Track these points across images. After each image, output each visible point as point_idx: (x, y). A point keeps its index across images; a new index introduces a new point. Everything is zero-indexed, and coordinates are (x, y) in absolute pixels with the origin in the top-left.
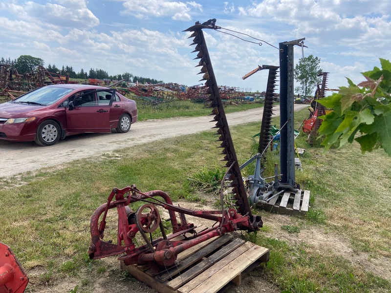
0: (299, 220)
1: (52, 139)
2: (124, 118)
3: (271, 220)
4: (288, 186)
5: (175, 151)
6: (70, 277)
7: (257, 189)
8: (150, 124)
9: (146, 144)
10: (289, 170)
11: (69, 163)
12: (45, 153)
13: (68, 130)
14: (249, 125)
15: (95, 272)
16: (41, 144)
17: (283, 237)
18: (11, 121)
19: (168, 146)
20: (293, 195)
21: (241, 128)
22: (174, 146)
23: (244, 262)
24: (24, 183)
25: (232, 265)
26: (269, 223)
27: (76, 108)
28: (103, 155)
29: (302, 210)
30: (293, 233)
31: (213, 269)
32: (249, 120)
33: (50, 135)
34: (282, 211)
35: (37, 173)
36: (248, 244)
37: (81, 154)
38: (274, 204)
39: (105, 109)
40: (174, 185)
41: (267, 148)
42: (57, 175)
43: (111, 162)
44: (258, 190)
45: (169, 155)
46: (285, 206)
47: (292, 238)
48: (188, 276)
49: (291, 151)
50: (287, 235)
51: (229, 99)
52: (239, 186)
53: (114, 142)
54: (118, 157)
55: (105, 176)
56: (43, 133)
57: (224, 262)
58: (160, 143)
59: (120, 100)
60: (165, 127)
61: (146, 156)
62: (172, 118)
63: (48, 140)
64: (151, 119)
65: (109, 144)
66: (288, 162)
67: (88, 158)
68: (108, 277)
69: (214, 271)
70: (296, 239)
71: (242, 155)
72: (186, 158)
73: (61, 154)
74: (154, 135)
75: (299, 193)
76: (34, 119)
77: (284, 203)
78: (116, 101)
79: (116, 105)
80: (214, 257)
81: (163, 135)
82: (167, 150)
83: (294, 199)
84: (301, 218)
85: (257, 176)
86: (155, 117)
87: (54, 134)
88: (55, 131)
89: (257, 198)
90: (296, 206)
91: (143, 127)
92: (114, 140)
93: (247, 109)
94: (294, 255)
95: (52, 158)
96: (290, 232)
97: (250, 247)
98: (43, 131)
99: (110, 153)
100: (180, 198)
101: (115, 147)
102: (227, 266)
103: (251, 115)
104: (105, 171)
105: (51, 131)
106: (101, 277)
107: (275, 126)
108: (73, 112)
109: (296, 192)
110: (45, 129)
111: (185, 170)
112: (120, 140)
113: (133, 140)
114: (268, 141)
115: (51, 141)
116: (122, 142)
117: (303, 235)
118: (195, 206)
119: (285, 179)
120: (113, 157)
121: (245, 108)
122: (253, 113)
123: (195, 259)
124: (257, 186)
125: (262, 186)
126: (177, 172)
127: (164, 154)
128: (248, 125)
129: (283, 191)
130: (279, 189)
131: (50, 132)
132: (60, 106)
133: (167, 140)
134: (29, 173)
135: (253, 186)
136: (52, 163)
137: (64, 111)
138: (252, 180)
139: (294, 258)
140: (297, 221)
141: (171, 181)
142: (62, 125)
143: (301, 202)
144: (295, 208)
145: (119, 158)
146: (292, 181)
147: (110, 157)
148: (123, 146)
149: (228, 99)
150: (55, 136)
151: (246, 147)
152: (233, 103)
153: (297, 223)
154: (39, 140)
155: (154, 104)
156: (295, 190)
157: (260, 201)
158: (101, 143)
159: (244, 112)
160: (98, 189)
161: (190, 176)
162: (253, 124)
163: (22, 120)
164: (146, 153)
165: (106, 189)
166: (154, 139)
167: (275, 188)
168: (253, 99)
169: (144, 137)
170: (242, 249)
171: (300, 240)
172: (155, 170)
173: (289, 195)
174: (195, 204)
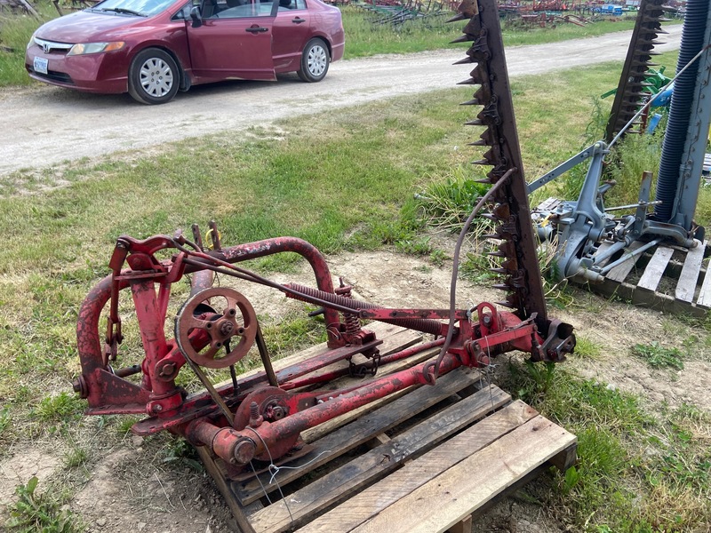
0: (688, 330)
1: (163, 90)
2: (315, 48)
3: (606, 323)
4: (671, 231)
5: (410, 126)
6: (52, 435)
7: (580, 239)
8: (377, 64)
9: (349, 109)
10: (682, 189)
11: (173, 144)
12: (144, 119)
13: (195, 72)
14: (600, 68)
15: (112, 431)
16: (140, 99)
17: (633, 377)
18: (79, 49)
19: (394, 114)
20: (680, 255)
21: (579, 76)
22: (409, 116)
23: (490, 477)
24: (64, 183)
25: (451, 480)
26: (600, 333)
27: (208, 23)
28: (251, 129)
29: (700, 301)
30: (664, 367)
31: (393, 483)
32: (604, 57)
33: (158, 83)
34: (643, 300)
35: (102, 162)
36: (518, 407)
37: (210, 124)
38: (621, 279)
39: (263, 25)
40: (382, 207)
41: (631, 126)
42: (137, 170)
43: (259, 146)
44: (584, 242)
45: (392, 135)
46: (653, 288)
47: (656, 385)
48: (316, 501)
49: (697, 138)
50: (644, 372)
51: (566, 10)
52: (520, 238)
53: (285, 102)
54: (278, 135)
55: (237, 177)
56: (143, 76)
57: (430, 463)
58: (382, 106)
59: (306, 7)
60: (405, 72)
61: (338, 135)
62: (427, 52)
63: (154, 92)
64: (382, 53)
65: (273, 106)
66: (682, 167)
67: (217, 135)
68: (140, 449)
69: (395, 493)
70: (668, 389)
71: (566, 140)
72: (429, 144)
73: (173, 123)
74: (374, 89)
75: (699, 250)
76: (120, 45)
77: (650, 279)
78: (296, 8)
79: (297, 18)
80: (410, 438)
81: (394, 89)
82: (390, 123)
83: (681, 267)
84: (692, 325)
85: (585, 204)
86: (393, 50)
87: (166, 79)
88: (168, 74)
89: (576, 261)
90: (684, 291)
91: (360, 71)
92: (288, 97)
93: (602, 33)
94: (655, 442)
95: (151, 130)
96: (653, 366)
97: (521, 420)
98: (143, 71)
99: (266, 126)
100: (385, 243)
101: (282, 112)
102: (434, 483)
103: (610, 46)
104: (242, 166)
105: (158, 72)
106: (120, 448)
107: (662, 71)
108: (202, 30)
109: (692, 247)
110: (146, 67)
111: (417, 172)
112: (301, 97)
113: (326, 97)
114: (637, 108)
115: (159, 94)
116: (303, 101)
117: (692, 376)
118: (412, 267)
119: (665, 213)
120: (269, 134)
121: (598, 31)
122: (615, 41)
123: (355, 440)
124: (582, 231)
125: (595, 232)
126: (398, 176)
127: (380, 133)
128: (597, 69)
129: (654, 243)
130: (646, 238)
131: (156, 76)
132: (175, 18)
133: (396, 102)
134: (85, 160)
135: (571, 231)
136: (145, 141)
137: (185, 29)
138: (569, 215)
139: (652, 451)
140: (680, 332)
141: (378, 197)
142: (180, 62)
143: (702, 276)
144: (680, 295)
145: (280, 139)
146: (686, 218)
147: (263, 135)
148: (302, 109)
149: (562, 10)
150: (168, 83)
151: (581, 121)
152: (572, 19)
153: (679, 340)
154: (135, 92)
155: (397, 21)
156: (689, 241)
157: (581, 270)
158: (259, 104)
159: (594, 39)
160: (213, 206)
161: (424, 191)
162: (610, 66)
163: (98, 48)
164: (341, 130)
165: (230, 207)
166: (370, 97)
167: (632, 235)
168: (621, 11)
169: (350, 93)
170: (495, 423)
171: (680, 391)
172: (350, 170)
173: (670, 255)
174: (416, 263)
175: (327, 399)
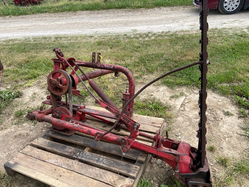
1: (233, 9)
16: (222, 12)
33: (232, 5)
56: (226, 2)
63: (229, 9)
80: (87, 155)
88: (238, 1)
102: (65, 170)
131: (232, 2)
150: (236, 6)
154: (220, 9)
175: (77, 124)
